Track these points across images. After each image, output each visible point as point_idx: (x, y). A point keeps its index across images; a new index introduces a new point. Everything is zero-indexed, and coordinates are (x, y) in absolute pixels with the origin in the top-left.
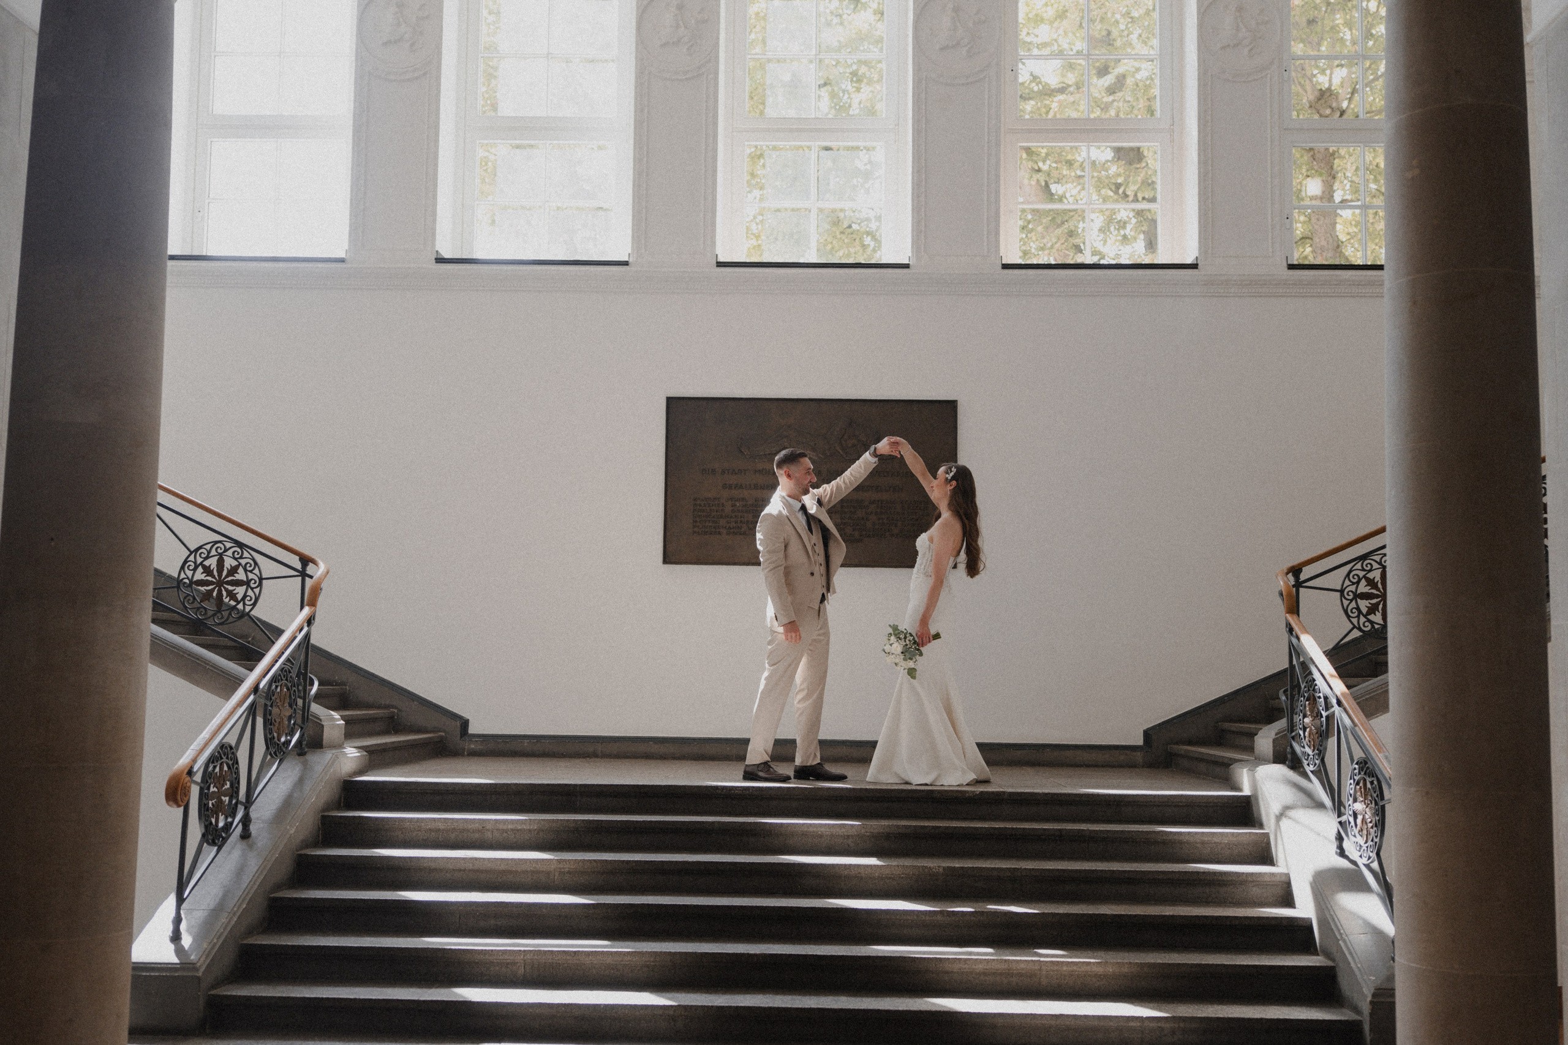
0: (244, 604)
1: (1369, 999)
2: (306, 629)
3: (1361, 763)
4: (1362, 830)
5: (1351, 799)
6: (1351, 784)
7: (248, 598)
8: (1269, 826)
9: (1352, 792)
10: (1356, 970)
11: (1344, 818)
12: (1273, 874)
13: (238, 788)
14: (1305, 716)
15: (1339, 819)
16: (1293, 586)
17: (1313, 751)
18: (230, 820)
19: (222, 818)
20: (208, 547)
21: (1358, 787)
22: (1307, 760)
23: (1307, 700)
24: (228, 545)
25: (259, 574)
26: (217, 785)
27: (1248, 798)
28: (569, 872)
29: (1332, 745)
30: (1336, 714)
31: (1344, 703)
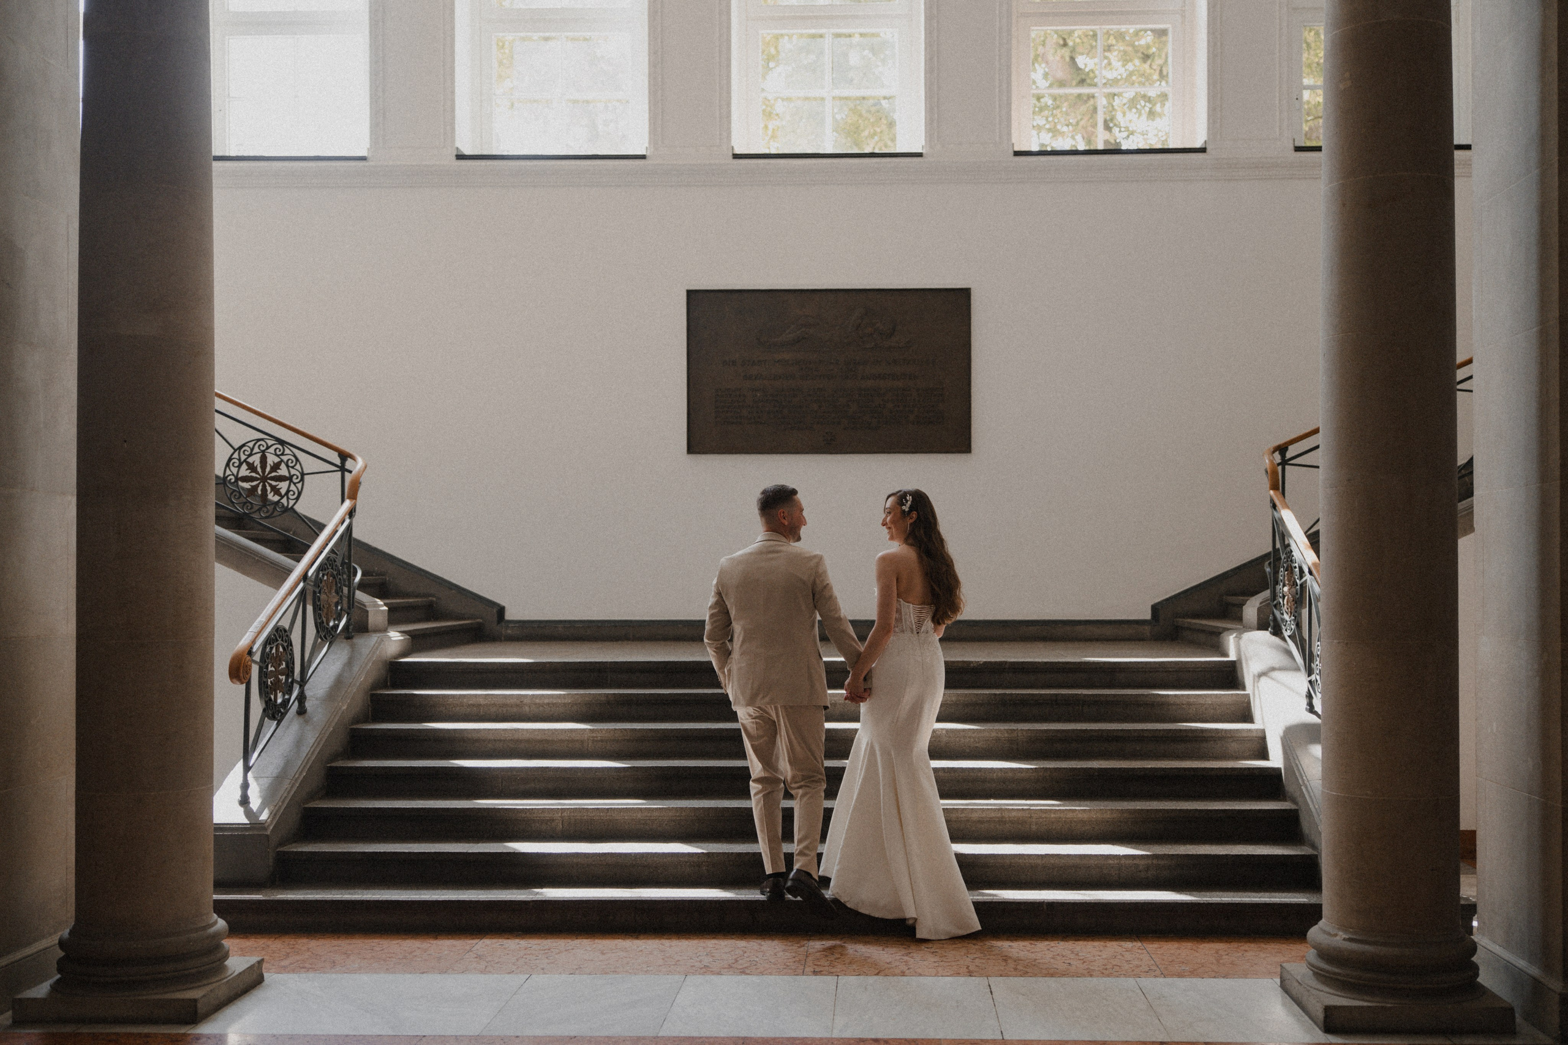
0: (288, 498)
2: (347, 521)
5: (1318, 659)
7: (291, 493)
8: (1250, 687)
11: (1313, 677)
12: (1250, 730)
13: (293, 668)
14: (1284, 585)
15: (1309, 679)
16: (1279, 464)
17: (1291, 616)
18: (287, 697)
19: (280, 695)
20: (251, 445)
22: (1285, 626)
23: (1286, 571)
24: (270, 442)
25: (300, 470)
26: (274, 664)
27: (1233, 663)
28: (602, 741)
29: (1305, 612)
30: (1308, 582)
31: (1314, 572)
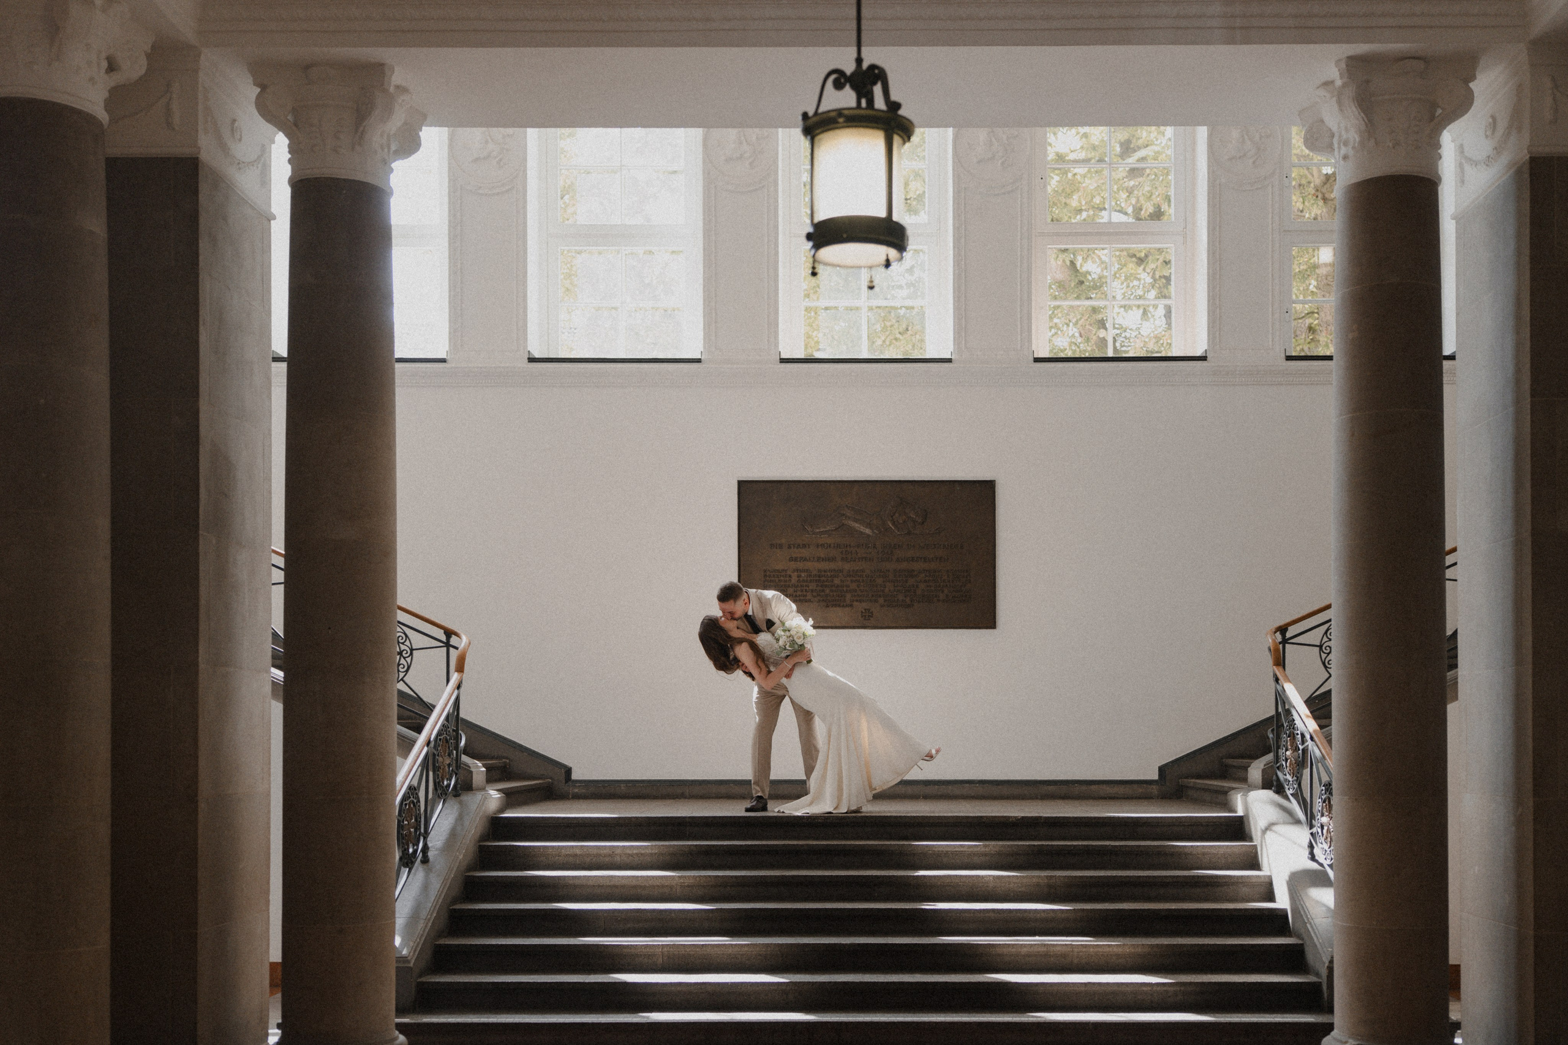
1: (1327, 965)
3: (1327, 785)
4: (1327, 838)
5: (1319, 814)
6: (1319, 802)
8: (1257, 841)
9: (1320, 809)
10: (1317, 943)
11: (1314, 830)
12: (1258, 876)
14: (1287, 750)
15: (1311, 831)
16: (1280, 643)
17: (1293, 777)
21: (1324, 804)
22: (1288, 785)
23: (1288, 737)
27: (1241, 818)
29: (1306, 772)
30: (1310, 747)
31: (1315, 738)
